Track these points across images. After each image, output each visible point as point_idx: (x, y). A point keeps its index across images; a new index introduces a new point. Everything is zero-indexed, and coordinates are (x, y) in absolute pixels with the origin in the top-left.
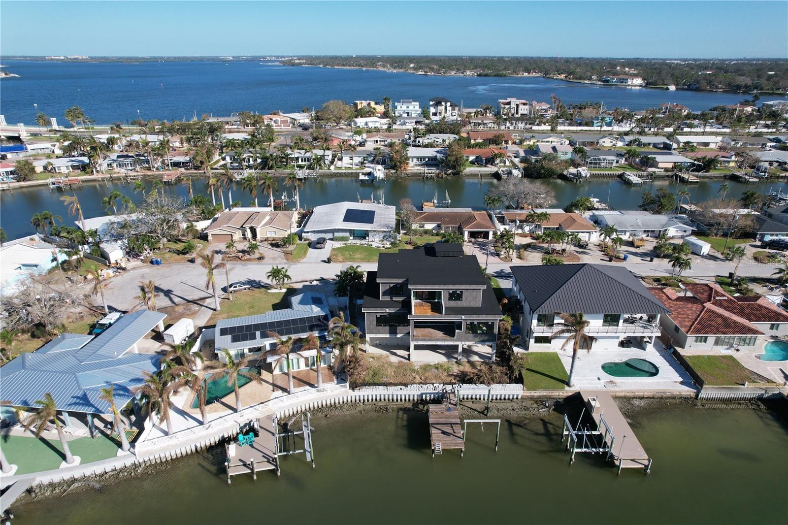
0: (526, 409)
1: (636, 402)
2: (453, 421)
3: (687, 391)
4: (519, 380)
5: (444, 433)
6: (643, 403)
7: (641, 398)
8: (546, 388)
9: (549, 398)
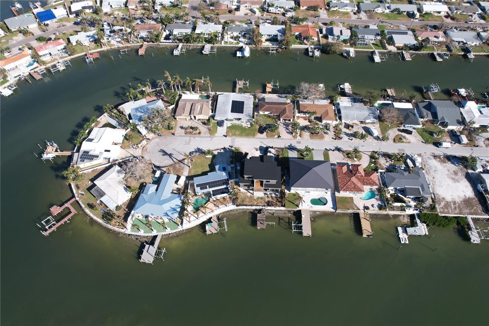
0: (285, 214)
1: (317, 213)
2: (264, 219)
3: (333, 210)
4: (284, 206)
5: (261, 223)
6: (319, 213)
7: (319, 211)
8: (292, 208)
9: (292, 211)
